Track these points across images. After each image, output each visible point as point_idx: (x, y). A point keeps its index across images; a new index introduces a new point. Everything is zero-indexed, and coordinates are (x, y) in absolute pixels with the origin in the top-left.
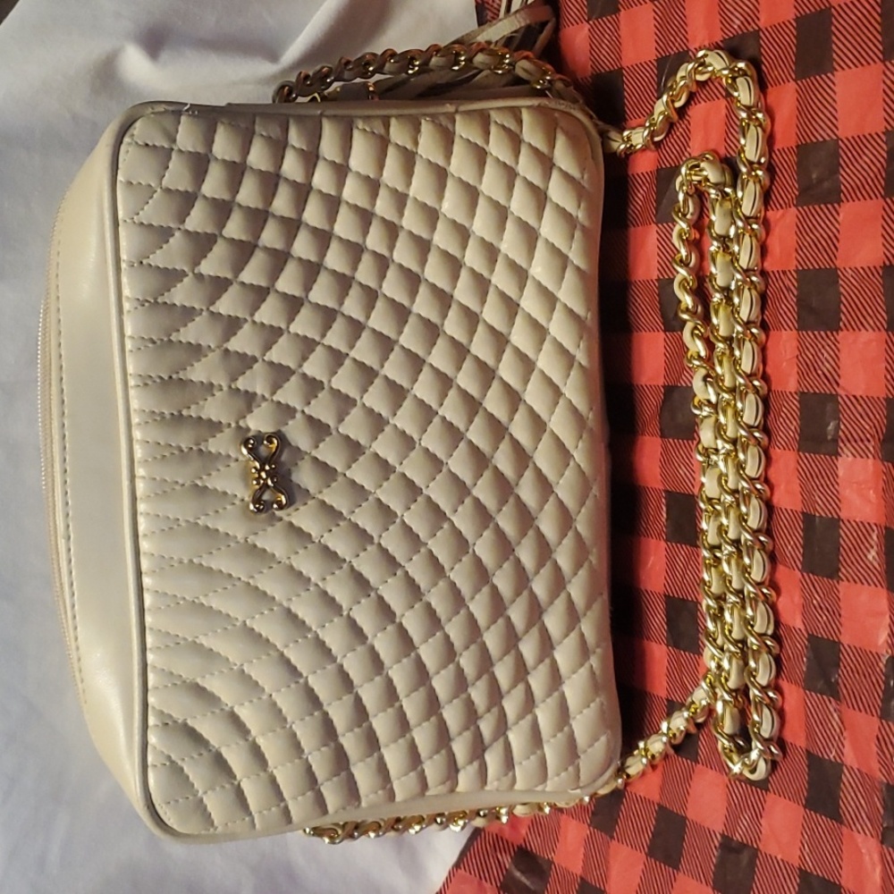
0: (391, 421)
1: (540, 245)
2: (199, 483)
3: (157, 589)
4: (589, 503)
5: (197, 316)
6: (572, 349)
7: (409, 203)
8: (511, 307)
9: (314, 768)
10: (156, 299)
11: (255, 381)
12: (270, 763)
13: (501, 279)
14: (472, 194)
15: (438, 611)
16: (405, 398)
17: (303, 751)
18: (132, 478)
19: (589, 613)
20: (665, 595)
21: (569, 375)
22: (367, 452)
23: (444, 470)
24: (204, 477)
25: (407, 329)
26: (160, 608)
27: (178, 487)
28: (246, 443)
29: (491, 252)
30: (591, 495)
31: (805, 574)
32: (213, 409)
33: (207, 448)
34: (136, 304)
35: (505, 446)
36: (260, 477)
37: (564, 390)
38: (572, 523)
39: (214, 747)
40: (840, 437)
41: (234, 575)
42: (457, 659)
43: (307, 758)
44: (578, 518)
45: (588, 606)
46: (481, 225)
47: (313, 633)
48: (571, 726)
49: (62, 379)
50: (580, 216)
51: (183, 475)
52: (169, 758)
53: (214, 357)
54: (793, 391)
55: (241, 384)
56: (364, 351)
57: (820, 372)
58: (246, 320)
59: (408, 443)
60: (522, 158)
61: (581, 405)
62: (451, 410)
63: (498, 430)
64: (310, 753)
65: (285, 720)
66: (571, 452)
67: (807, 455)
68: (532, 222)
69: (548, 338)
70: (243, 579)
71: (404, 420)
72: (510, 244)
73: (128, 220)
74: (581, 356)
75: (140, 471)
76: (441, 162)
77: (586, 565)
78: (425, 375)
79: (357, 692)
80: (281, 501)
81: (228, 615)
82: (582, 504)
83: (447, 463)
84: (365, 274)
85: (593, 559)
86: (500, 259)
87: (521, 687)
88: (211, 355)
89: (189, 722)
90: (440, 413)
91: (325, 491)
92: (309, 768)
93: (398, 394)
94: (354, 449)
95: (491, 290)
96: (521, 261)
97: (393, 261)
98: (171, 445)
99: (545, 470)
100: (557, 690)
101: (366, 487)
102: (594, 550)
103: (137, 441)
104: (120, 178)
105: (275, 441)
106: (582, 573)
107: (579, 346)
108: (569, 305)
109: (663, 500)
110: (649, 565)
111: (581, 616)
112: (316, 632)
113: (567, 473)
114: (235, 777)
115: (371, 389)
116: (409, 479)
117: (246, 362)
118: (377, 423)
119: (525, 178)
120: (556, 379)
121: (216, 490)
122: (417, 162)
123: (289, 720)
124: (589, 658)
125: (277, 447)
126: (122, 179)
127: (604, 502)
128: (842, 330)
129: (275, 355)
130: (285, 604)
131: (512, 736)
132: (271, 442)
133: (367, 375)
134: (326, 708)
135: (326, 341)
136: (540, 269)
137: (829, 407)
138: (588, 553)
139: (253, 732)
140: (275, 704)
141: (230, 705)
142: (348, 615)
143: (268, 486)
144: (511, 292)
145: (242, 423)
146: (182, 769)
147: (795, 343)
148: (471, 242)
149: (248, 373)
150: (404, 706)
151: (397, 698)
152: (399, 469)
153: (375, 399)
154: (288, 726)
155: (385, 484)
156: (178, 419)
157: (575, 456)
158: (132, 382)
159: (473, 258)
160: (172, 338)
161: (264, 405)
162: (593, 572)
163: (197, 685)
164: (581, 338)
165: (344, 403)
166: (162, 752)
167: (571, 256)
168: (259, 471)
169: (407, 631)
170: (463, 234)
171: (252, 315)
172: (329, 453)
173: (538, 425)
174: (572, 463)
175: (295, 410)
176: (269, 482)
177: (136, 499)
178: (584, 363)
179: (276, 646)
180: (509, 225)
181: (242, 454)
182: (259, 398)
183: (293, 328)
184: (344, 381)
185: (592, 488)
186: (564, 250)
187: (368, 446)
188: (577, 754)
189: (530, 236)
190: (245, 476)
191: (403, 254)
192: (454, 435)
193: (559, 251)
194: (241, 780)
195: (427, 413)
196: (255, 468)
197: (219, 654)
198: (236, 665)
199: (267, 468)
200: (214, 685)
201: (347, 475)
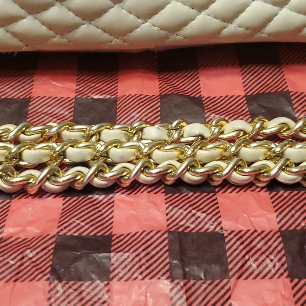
4: (106, 36)
6: (238, 20)
19: (9, 35)
20: (30, 98)
21: (216, 18)
30: (112, 37)
31: (54, 239)
38: (88, 20)
40: (189, 281)
44: (92, 26)
45: (15, 35)
54: (222, 225)
57: (247, 257)
61: (189, 30)
66: (150, 21)
67: (166, 242)
74: (231, 29)
77: (51, 33)
82: (105, 30)
85: (57, 39)
102: (64, 40)
106: (44, 29)
107: (240, 27)
108: (275, 18)
109: (109, 96)
110: (53, 83)
111: (5, 28)
113: (132, 16)
127: (105, 48)
128: (291, 281)
137: (216, 269)
138: (62, 35)
147: (267, 228)
157: (146, 24)
162: (45, 39)
164: (247, 29)
174: (140, 21)
178: (225, 31)
185: (118, 38)
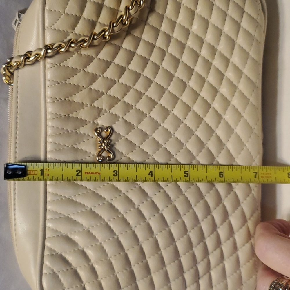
0: (162, 125)
1: (236, 47)
2: (75, 146)
3: (53, 192)
5: (78, 73)
6: (248, 96)
7: (177, 26)
8: (221, 76)
9: (119, 280)
10: (60, 64)
11: (102, 103)
12: (99, 276)
13: (217, 63)
14: (206, 23)
15: (179, 209)
16: (169, 115)
17: (115, 271)
18: (46, 142)
19: (251, 218)
21: (246, 108)
22: (150, 138)
23: (184, 147)
24: (77, 144)
25: (172, 84)
26: (54, 201)
27: (65, 148)
28: (96, 130)
29: (213, 50)
32: (83, 114)
33: (79, 132)
34: (51, 65)
35: (213, 138)
36: (102, 145)
37: (243, 114)
39: (74, 267)
41: (88, 188)
42: (188, 234)
43: (117, 275)
45: (252, 215)
46: (209, 38)
47: (122, 215)
48: (240, 270)
49: (17, 97)
50: (256, 35)
51: (68, 142)
52: (53, 270)
53: (85, 92)
55: (96, 104)
56: (152, 93)
58: (100, 76)
59: (168, 135)
60: (230, 7)
62: (189, 121)
63: (210, 131)
64: (118, 273)
65: (107, 255)
66: (245, 143)
68: (233, 37)
69: (237, 90)
70: (91, 190)
71: (168, 124)
72: (222, 47)
73: (49, 27)
74: (252, 100)
75: (50, 140)
76: (193, 8)
77: (251, 195)
78: (179, 105)
79: (141, 245)
80: (110, 157)
81: (84, 205)
83: (185, 145)
84: (154, 58)
85: (254, 193)
86: (217, 53)
87: (218, 250)
88: (83, 90)
89: (63, 254)
90: (184, 122)
91: (130, 153)
92: (117, 280)
93: (166, 112)
94: (145, 136)
95: (212, 67)
96: (227, 55)
97: (168, 52)
98: (64, 129)
99: (232, 151)
100: (235, 253)
101: (149, 153)
102: (255, 189)
103: (49, 126)
104: (47, 7)
105: (109, 130)
106: (249, 199)
107: (252, 95)
108: (248, 76)
111: (248, 220)
112: (123, 215)
113: (242, 153)
114: (82, 282)
115: (154, 110)
116: (168, 151)
117: (99, 95)
118: (156, 125)
119: (231, 17)
120: (240, 110)
121: (82, 150)
122: (181, 7)
123: (109, 255)
124: (250, 239)
125: (110, 133)
126: (47, 9)
129: (112, 92)
130: (110, 201)
131: (213, 273)
132: (107, 131)
133: (153, 103)
134: (126, 251)
135: (135, 87)
136: (236, 59)
139: (92, 261)
140: (103, 247)
141: (82, 247)
142: (138, 208)
143: (105, 149)
144: (221, 69)
145: (95, 122)
146: (58, 276)
148: (204, 45)
149: (99, 99)
150: (163, 254)
151: (160, 250)
152: (164, 146)
153: (155, 114)
154: (108, 259)
155: (157, 152)
156: (67, 118)
157: (247, 145)
158: (48, 100)
159: (204, 53)
160: (66, 82)
161: (106, 114)
162: (254, 199)
163: (68, 237)
165: (142, 115)
166: (50, 267)
167: (251, 53)
168: (101, 143)
169: (165, 218)
170: (201, 41)
171: (103, 73)
172: (133, 137)
173: (230, 130)
174: (245, 148)
175: (119, 117)
176: (106, 148)
177: (47, 152)
178: (254, 103)
179: (104, 220)
180: (222, 38)
181: (95, 135)
182: (103, 111)
183: (121, 80)
184: (141, 106)
185: (254, 161)
186: (247, 50)
187: (151, 135)
188: (242, 284)
189: (232, 43)
190: (95, 144)
191: (172, 50)
192: (190, 132)
193: (245, 51)
194: (85, 284)
195: (178, 122)
196: (100, 141)
197: (79, 223)
198: (86, 228)
199: (105, 142)
200: (76, 238)
201: (141, 147)
